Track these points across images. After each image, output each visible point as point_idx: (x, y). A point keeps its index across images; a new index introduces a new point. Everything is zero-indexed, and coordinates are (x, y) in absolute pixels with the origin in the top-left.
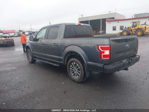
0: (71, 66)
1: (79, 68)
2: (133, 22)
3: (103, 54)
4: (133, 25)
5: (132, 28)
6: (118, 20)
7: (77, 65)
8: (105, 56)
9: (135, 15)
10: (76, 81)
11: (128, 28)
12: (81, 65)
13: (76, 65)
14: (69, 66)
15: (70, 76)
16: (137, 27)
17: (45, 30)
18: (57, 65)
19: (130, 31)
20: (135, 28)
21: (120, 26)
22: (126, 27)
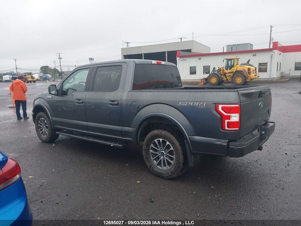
0: (152, 146)
1: (172, 148)
2: (228, 60)
3: (226, 121)
4: (228, 64)
5: (227, 70)
6: (200, 56)
7: (168, 143)
8: (231, 124)
9: (228, 46)
10: (165, 175)
11: (219, 70)
12: (177, 143)
13: (164, 142)
14: (148, 146)
15: (150, 167)
16: (234, 69)
17: (86, 72)
18: (117, 145)
19: (223, 76)
20: (230, 71)
21: (204, 66)
22: (214, 68)
